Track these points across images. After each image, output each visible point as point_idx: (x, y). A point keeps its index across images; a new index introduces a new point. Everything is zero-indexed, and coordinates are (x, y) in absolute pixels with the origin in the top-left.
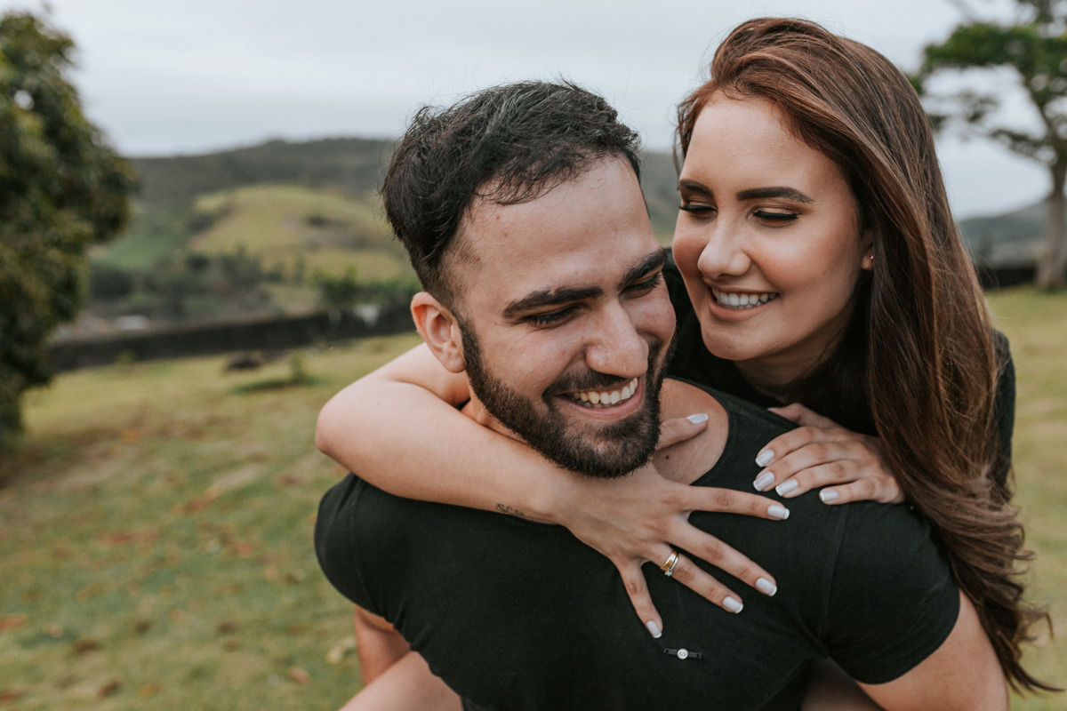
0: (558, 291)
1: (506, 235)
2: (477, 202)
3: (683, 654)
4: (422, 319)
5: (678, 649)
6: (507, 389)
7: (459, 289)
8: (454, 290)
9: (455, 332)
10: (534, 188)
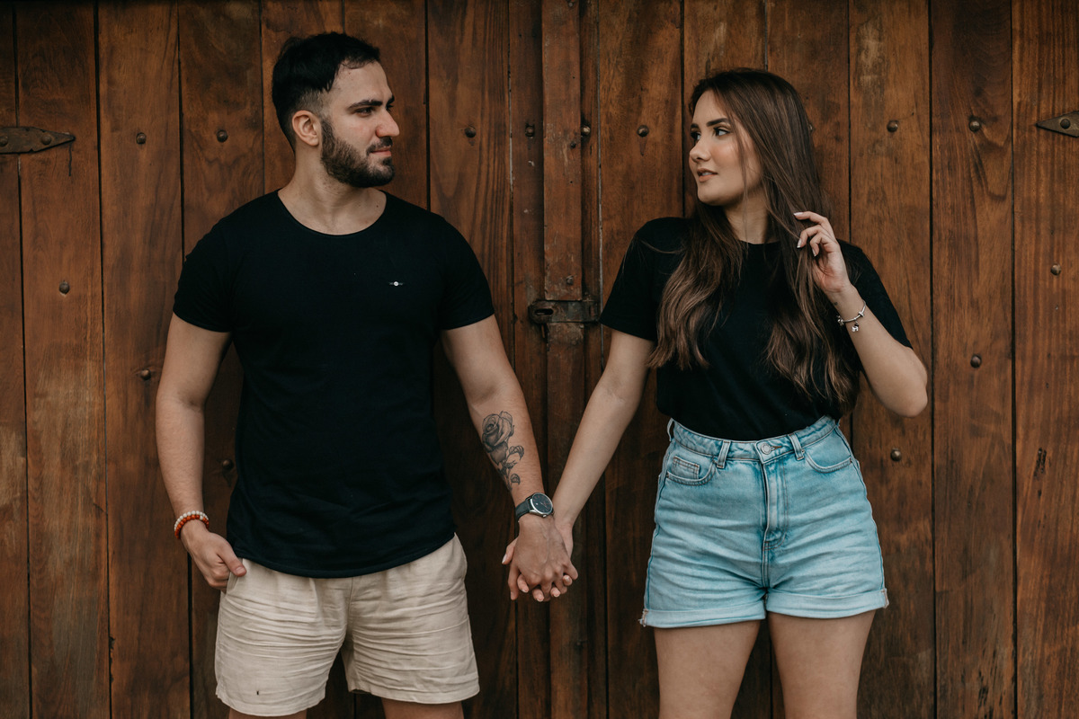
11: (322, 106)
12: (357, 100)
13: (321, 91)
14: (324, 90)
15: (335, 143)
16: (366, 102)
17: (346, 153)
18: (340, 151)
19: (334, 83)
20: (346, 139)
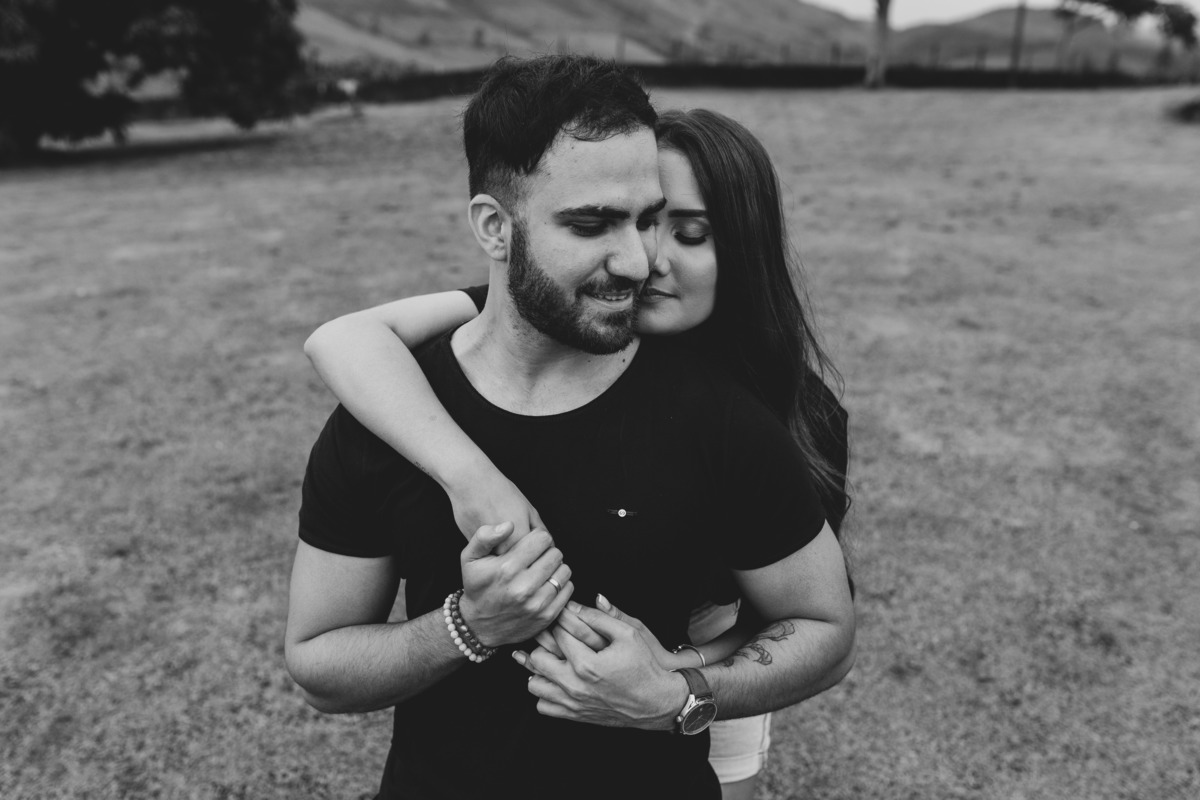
0: (604, 209)
1: (576, 161)
2: (561, 133)
3: (622, 513)
4: (476, 214)
5: (618, 510)
6: (548, 279)
7: (524, 194)
8: (520, 193)
9: (507, 230)
10: (603, 134)
11: (517, 197)
12: (576, 202)
13: (518, 172)
14: (522, 171)
15: (527, 268)
16: (591, 211)
17: (541, 289)
18: (533, 285)
19: (541, 162)
20: (544, 267)
